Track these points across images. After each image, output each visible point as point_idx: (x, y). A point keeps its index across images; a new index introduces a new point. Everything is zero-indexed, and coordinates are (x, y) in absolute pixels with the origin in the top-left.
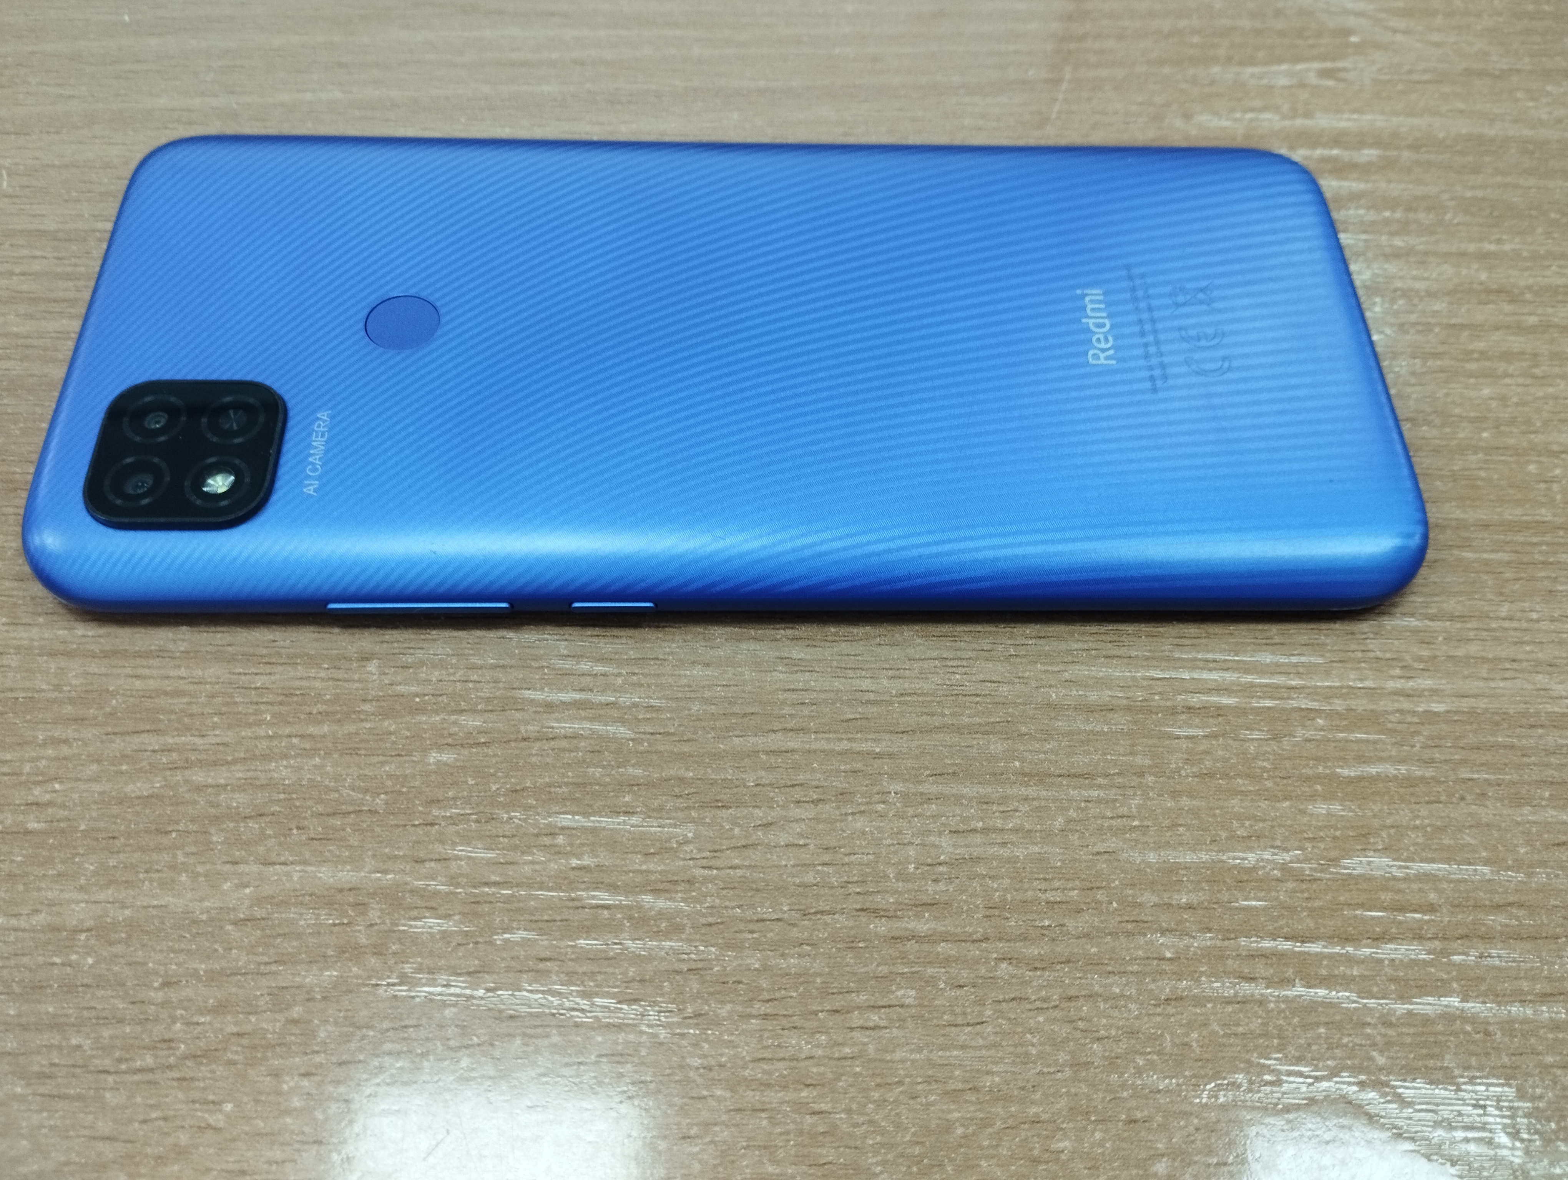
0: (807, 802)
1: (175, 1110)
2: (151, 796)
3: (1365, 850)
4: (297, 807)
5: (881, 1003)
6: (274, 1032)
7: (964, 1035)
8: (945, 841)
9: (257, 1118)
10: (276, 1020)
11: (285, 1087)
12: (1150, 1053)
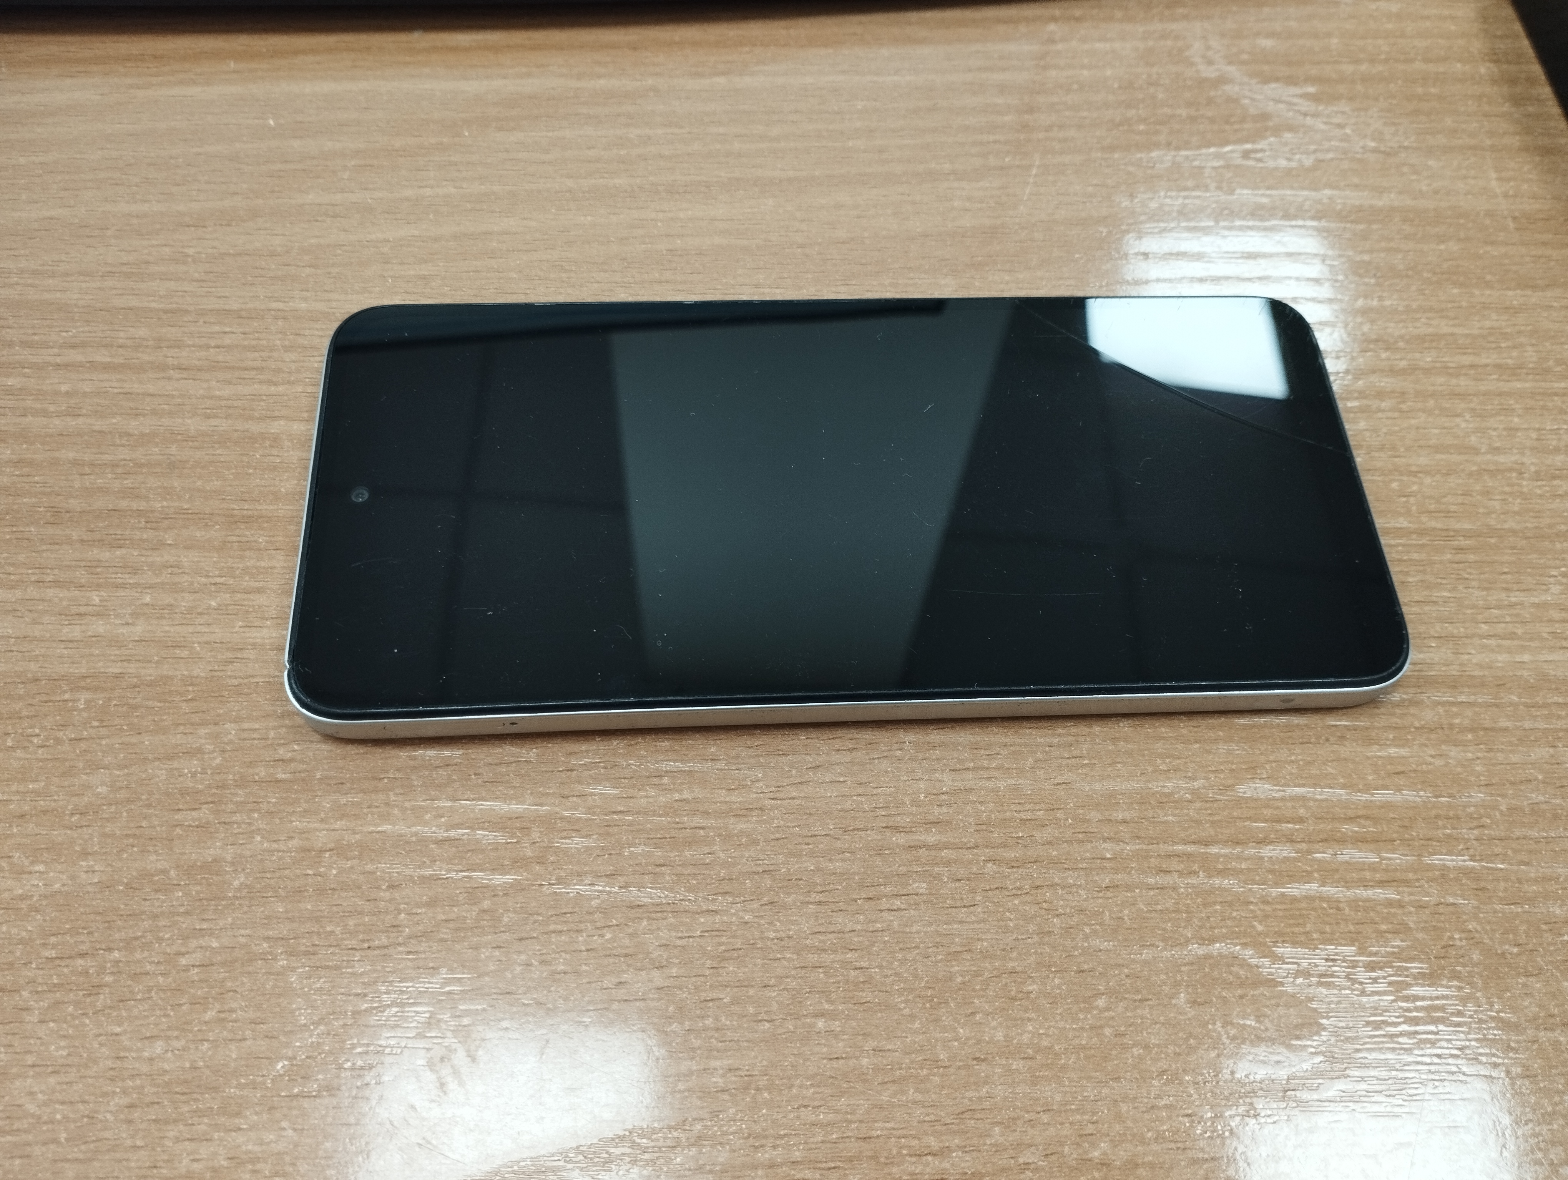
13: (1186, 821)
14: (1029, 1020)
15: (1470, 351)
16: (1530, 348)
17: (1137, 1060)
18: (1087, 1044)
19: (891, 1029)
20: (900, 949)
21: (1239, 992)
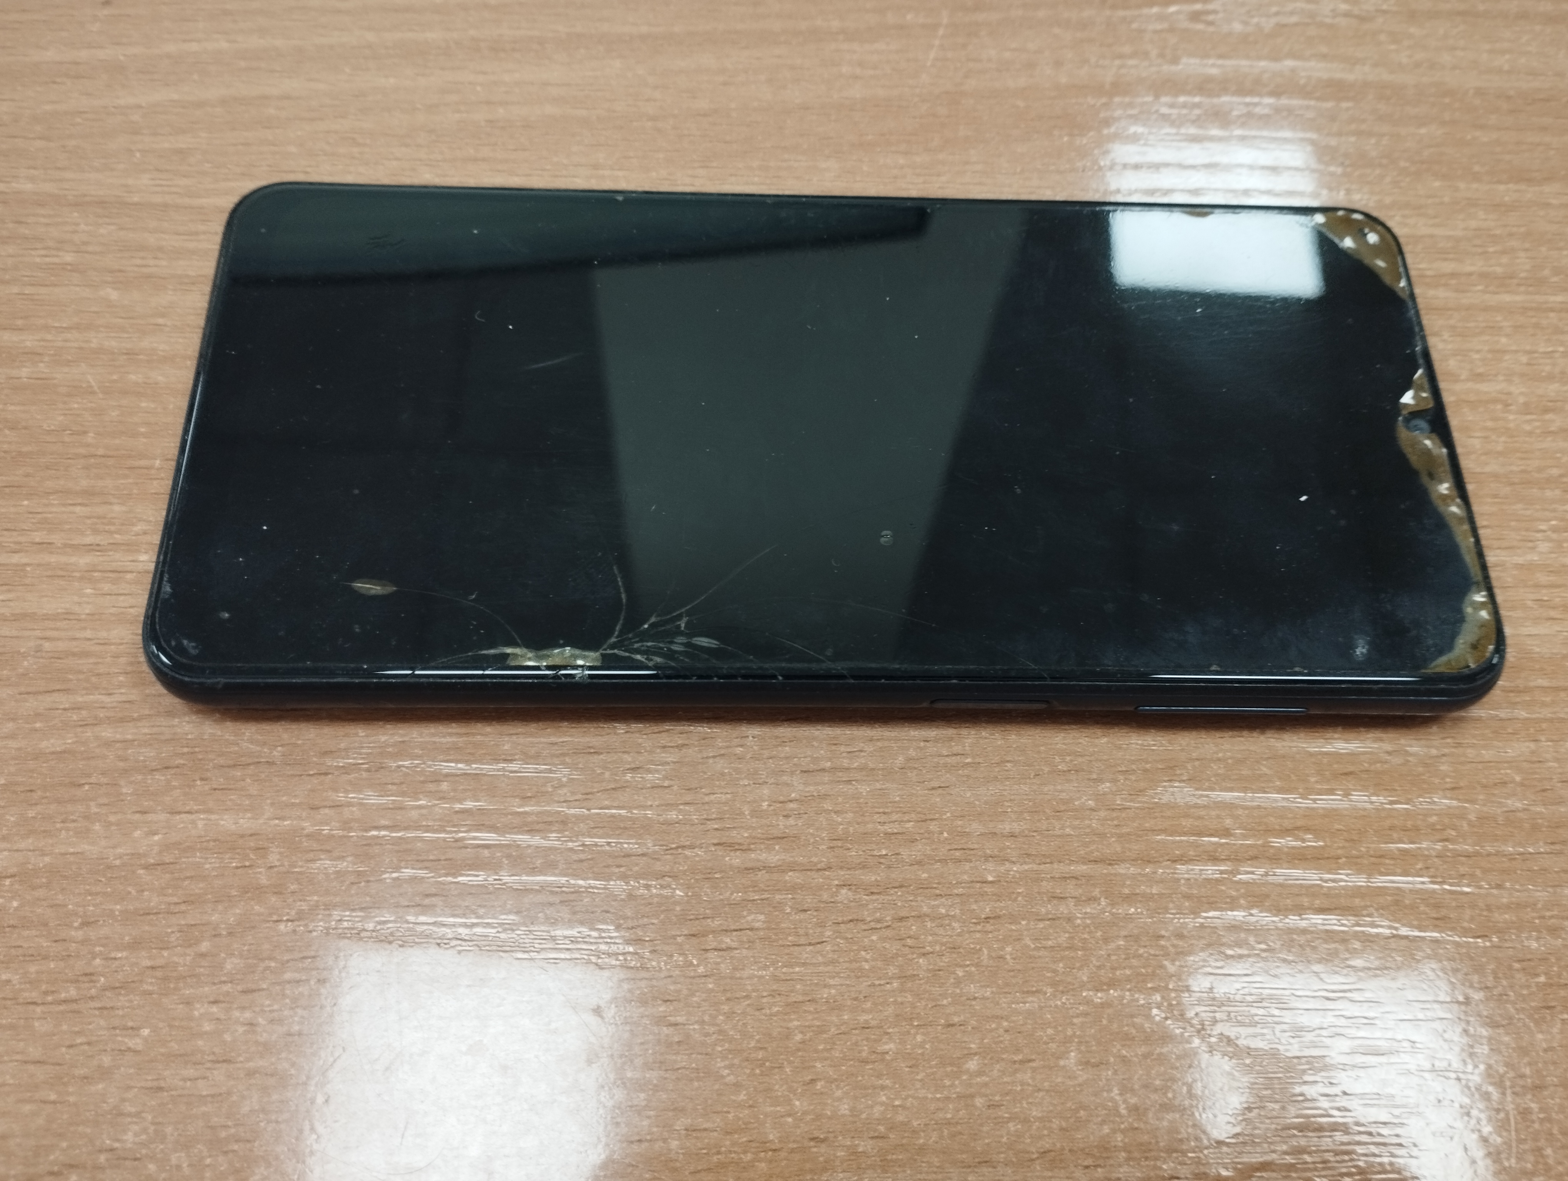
0: (672, 747)
1: (97, 1036)
2: (64, 752)
3: (1170, 781)
4: (201, 760)
5: (733, 927)
6: (185, 965)
7: (806, 953)
8: (797, 781)
9: (171, 1041)
10: (185, 954)
11: (196, 1013)
12: (968, 966)
13: (1087, 834)
14: (883, 1088)
15: (1451, 256)
16: (1522, 254)
17: (1013, 1138)
18: (952, 1118)
19: (710, 1102)
20: (728, 999)
21: (1142, 1050)
